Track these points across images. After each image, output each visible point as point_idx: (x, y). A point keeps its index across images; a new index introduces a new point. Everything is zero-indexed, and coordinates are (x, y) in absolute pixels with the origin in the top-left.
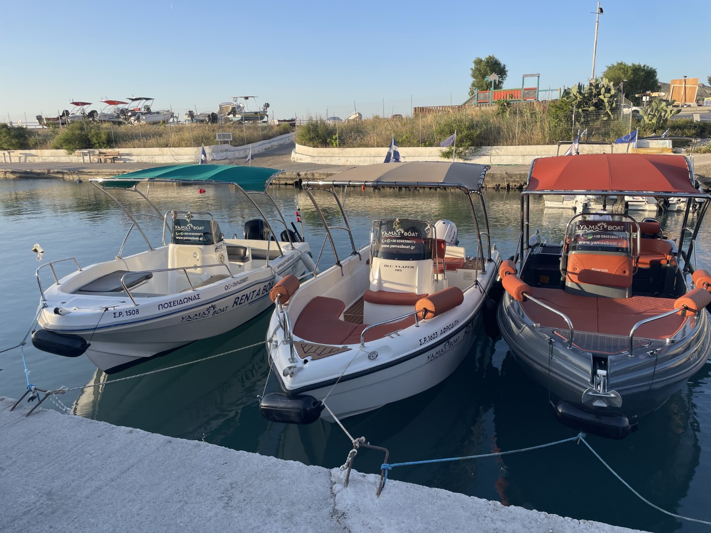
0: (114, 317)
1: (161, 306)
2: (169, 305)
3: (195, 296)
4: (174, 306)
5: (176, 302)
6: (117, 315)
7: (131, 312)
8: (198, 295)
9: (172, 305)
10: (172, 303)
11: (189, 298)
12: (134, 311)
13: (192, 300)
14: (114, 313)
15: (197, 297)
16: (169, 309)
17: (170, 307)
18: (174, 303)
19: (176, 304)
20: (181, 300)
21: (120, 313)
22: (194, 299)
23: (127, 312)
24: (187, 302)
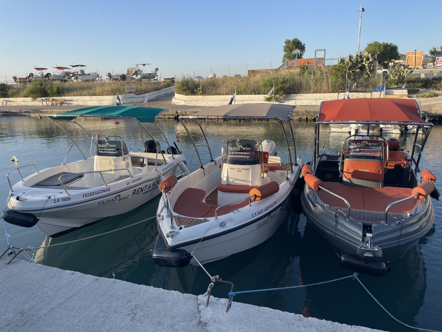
0: (54, 202)
1: (84, 196)
2: (90, 194)
3: (107, 189)
4: (93, 195)
5: (95, 193)
6: (56, 201)
7: (65, 199)
8: (109, 188)
9: (92, 195)
10: (92, 194)
11: (103, 190)
12: (67, 199)
13: (105, 191)
14: (54, 200)
15: (108, 190)
16: (90, 197)
17: (91, 196)
18: (93, 194)
19: (95, 194)
20: (97, 192)
21: (58, 200)
22: (106, 191)
23: (62, 199)
24: (102, 193)
